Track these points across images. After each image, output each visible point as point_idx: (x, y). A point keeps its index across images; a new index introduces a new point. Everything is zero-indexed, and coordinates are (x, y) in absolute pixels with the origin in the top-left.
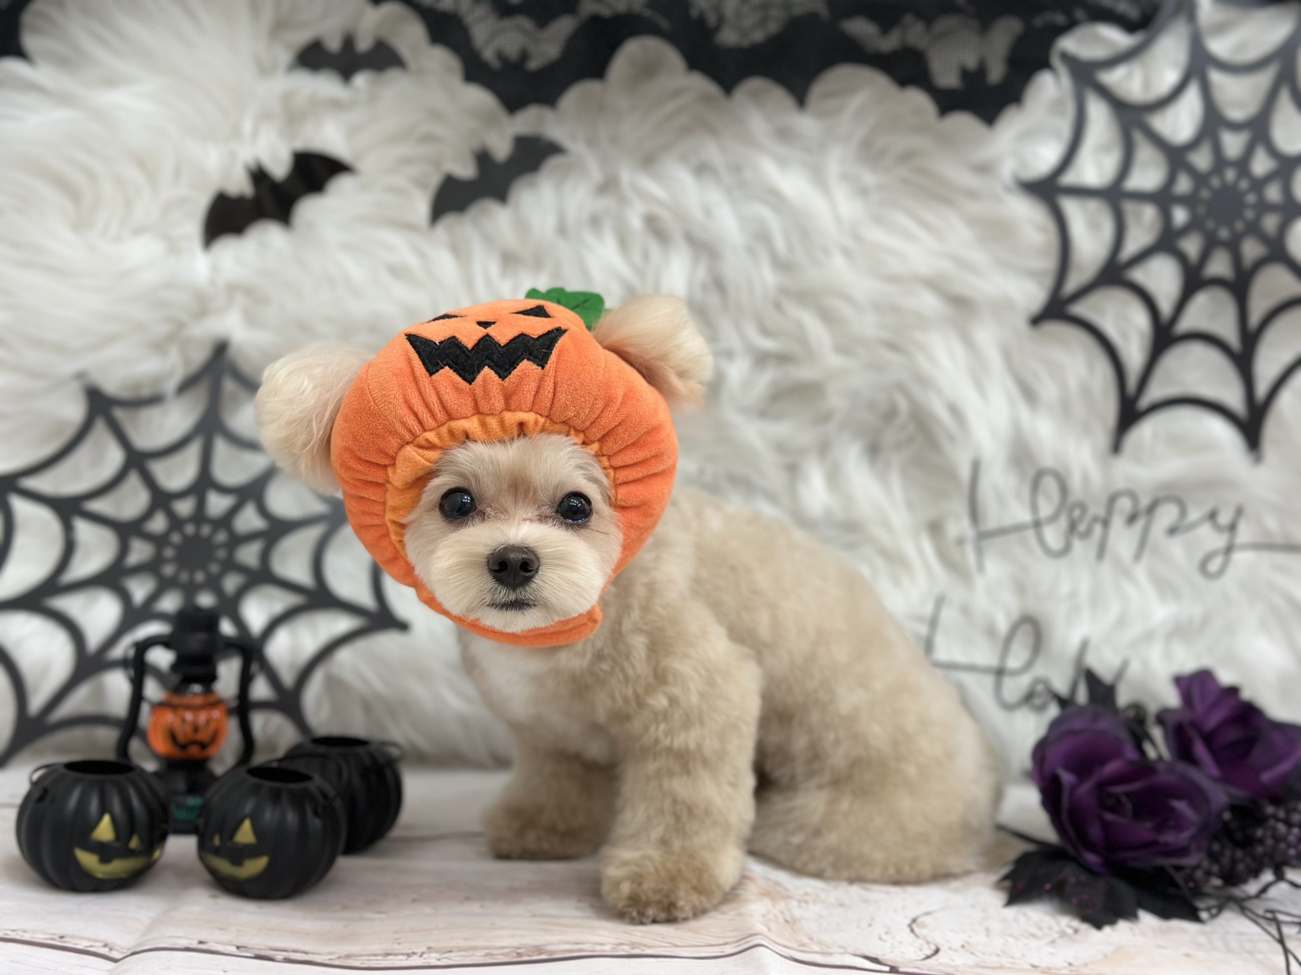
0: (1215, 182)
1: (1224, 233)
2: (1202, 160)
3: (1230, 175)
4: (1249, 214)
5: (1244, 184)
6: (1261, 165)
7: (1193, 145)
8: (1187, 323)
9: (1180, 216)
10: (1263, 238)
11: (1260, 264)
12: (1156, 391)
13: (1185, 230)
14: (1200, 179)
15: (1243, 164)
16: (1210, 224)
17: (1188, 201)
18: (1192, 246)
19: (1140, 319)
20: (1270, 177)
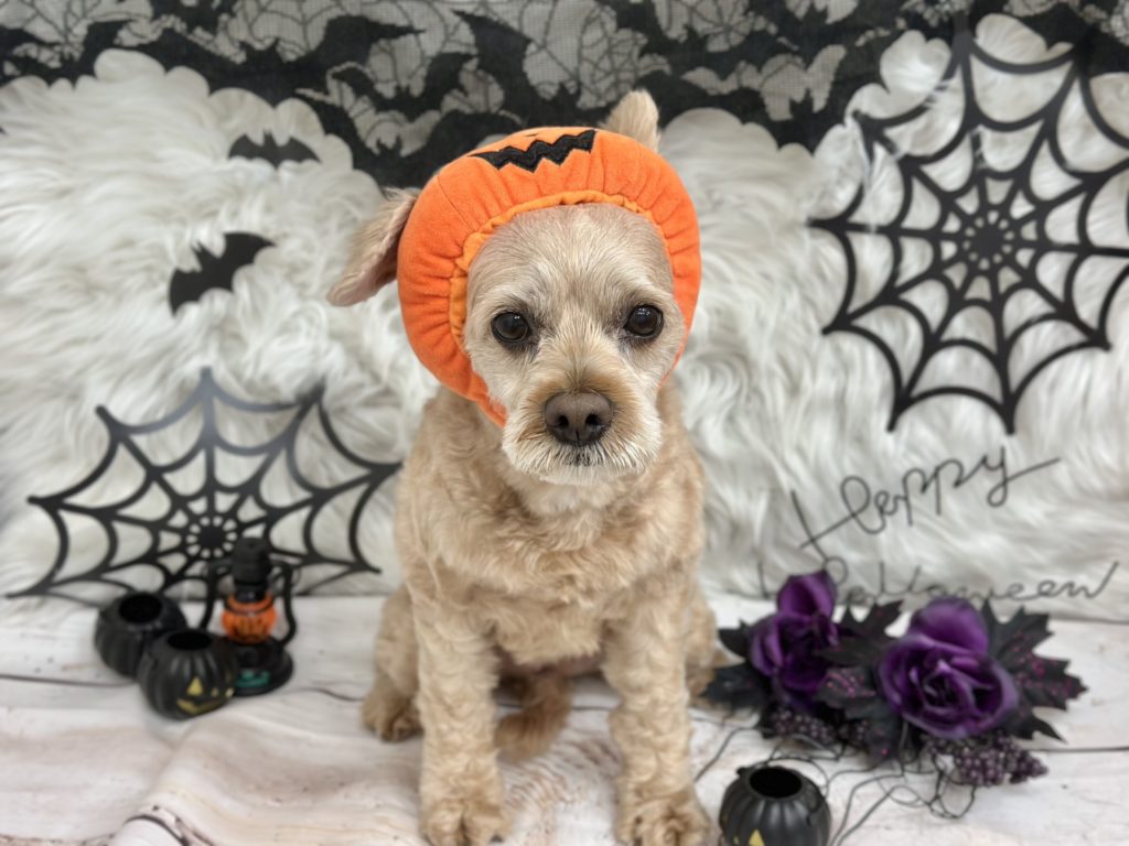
0: (979, 223)
2: (969, 204)
3: (993, 217)
4: (1007, 249)
5: (1004, 224)
6: (1020, 208)
7: (963, 191)
8: (950, 334)
9: (949, 249)
10: (1017, 268)
11: (1013, 289)
12: (925, 383)
13: (952, 262)
14: (967, 220)
15: (1004, 208)
16: (973, 257)
17: (957, 238)
18: (956, 274)
19: (914, 328)
20: (1026, 219)
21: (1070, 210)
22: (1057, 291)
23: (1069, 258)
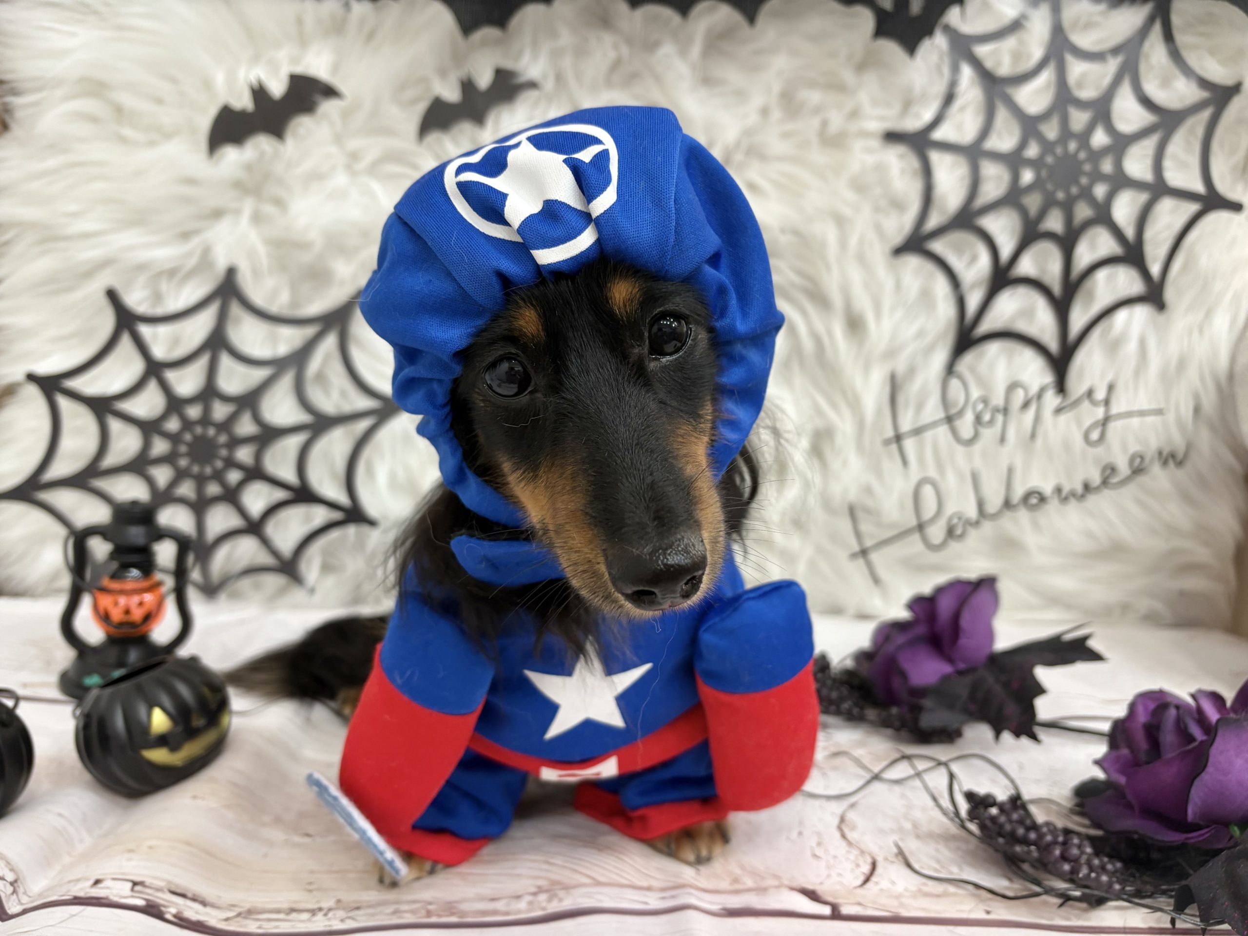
0: (1059, 150)
1: (1060, 195)
2: (1051, 131)
3: (1072, 146)
4: (1084, 181)
5: (1082, 155)
6: (1100, 138)
7: (1045, 117)
8: (1018, 270)
9: (1027, 176)
10: (1092, 202)
11: (1087, 224)
12: (988, 324)
13: (1030, 188)
14: (1047, 146)
15: (1084, 137)
16: (1050, 187)
17: (1035, 164)
18: (1033, 202)
19: (984, 260)
20: (1105, 151)
21: (1148, 145)
22: (1130, 232)
23: (1143, 197)
